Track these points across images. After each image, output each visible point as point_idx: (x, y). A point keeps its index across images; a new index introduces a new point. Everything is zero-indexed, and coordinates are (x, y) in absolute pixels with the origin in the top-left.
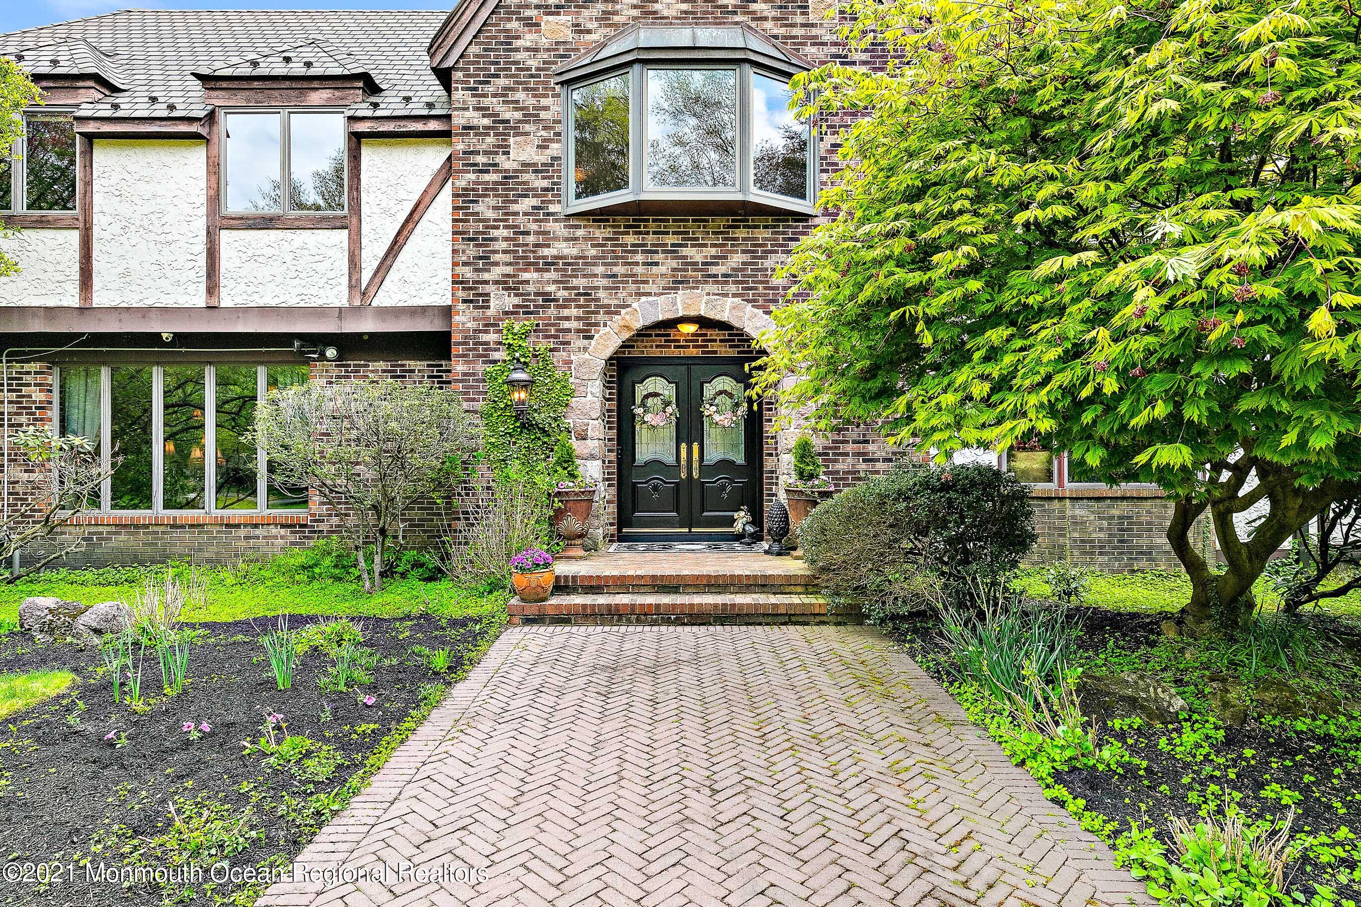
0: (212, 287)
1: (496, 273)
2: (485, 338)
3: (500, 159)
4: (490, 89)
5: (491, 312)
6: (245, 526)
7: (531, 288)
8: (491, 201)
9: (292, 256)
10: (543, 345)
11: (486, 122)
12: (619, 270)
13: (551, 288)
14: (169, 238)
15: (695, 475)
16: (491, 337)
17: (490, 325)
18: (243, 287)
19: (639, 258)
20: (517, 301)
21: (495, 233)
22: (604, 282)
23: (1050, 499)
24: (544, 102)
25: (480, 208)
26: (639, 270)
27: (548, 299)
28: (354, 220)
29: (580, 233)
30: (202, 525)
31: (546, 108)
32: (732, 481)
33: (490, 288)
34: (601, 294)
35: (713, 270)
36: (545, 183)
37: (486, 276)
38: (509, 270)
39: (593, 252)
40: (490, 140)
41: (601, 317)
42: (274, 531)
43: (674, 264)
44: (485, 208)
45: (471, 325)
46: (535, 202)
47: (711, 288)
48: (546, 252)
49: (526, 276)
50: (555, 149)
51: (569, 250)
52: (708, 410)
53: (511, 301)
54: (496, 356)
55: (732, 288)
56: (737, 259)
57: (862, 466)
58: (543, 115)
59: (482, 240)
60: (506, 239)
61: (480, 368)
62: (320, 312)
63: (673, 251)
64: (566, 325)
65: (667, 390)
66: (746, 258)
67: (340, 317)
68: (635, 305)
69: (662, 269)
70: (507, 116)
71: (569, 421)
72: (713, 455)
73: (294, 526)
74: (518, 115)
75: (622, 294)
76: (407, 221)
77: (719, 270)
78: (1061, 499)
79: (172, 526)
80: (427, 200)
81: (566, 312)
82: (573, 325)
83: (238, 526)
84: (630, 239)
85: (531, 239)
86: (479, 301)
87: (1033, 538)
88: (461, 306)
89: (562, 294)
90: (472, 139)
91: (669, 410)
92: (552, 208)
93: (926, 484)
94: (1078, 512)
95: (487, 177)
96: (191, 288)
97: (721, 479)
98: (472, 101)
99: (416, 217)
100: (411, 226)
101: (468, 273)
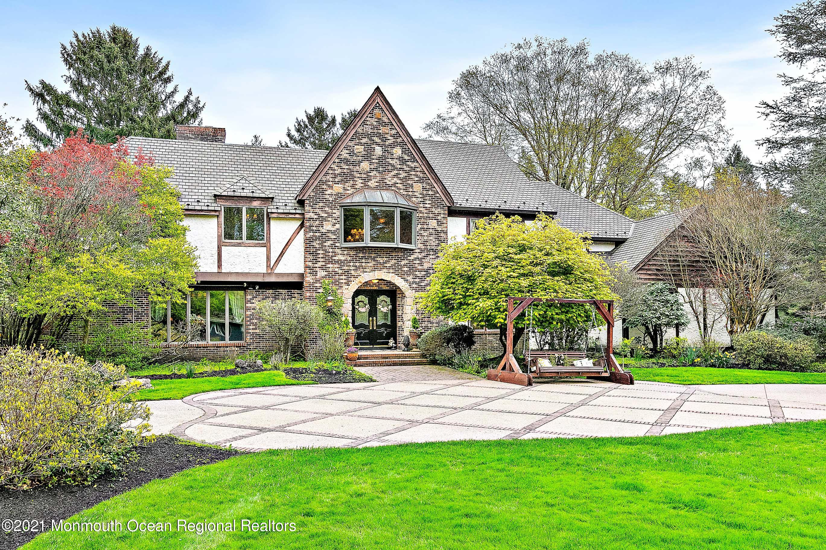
0: (220, 266)
1: (319, 265)
2: (316, 285)
3: (321, 229)
4: (317, 206)
5: (318, 277)
6: (223, 347)
7: (330, 270)
8: (318, 242)
9: (247, 255)
10: (334, 288)
11: (316, 217)
12: (358, 264)
13: (337, 270)
14: (203, 248)
15: (375, 328)
16: (318, 285)
17: (317, 281)
18: (229, 265)
19: (363, 261)
20: (326, 273)
21: (319, 252)
22: (353, 268)
23: (482, 334)
24: (334, 211)
25: (314, 244)
26: (364, 264)
27: (336, 273)
28: (268, 244)
29: (345, 252)
30: (207, 347)
31: (335, 213)
32: (386, 330)
33: (318, 269)
34: (352, 272)
35: (386, 265)
36: (334, 237)
37: (316, 265)
38: (324, 264)
39: (349, 258)
40: (317, 222)
41: (352, 279)
42: (233, 348)
43: (374, 263)
44: (316, 244)
45: (312, 281)
46: (332, 242)
47: (385, 270)
48: (335, 258)
49: (328, 266)
50: (338, 226)
51: (343, 258)
52: (379, 307)
53: (324, 273)
54: (319, 291)
55: (391, 271)
56: (393, 262)
57: (429, 325)
58: (334, 215)
59: (315, 254)
60: (323, 254)
61: (314, 294)
62: (257, 274)
63: (374, 259)
64: (342, 281)
65: (366, 300)
66: (396, 261)
67: (263, 276)
68: (363, 275)
69: (370, 265)
70: (323, 215)
71: (342, 312)
72: (381, 322)
73: (240, 347)
74: (326, 215)
75: (359, 272)
76: (286, 245)
77: (388, 265)
78: (486, 334)
79: (196, 347)
80: (293, 238)
81: (341, 277)
82: (343, 281)
83: (221, 347)
84: (361, 255)
85: (330, 254)
86: (314, 273)
87: (475, 342)
88: (308, 275)
89: (340, 271)
90: (312, 222)
91: (367, 307)
92: (337, 245)
93: (450, 329)
94: (490, 339)
95: (317, 234)
96: (212, 266)
97: (382, 330)
98: (312, 210)
99: (289, 244)
100: (287, 247)
101: (310, 264)
